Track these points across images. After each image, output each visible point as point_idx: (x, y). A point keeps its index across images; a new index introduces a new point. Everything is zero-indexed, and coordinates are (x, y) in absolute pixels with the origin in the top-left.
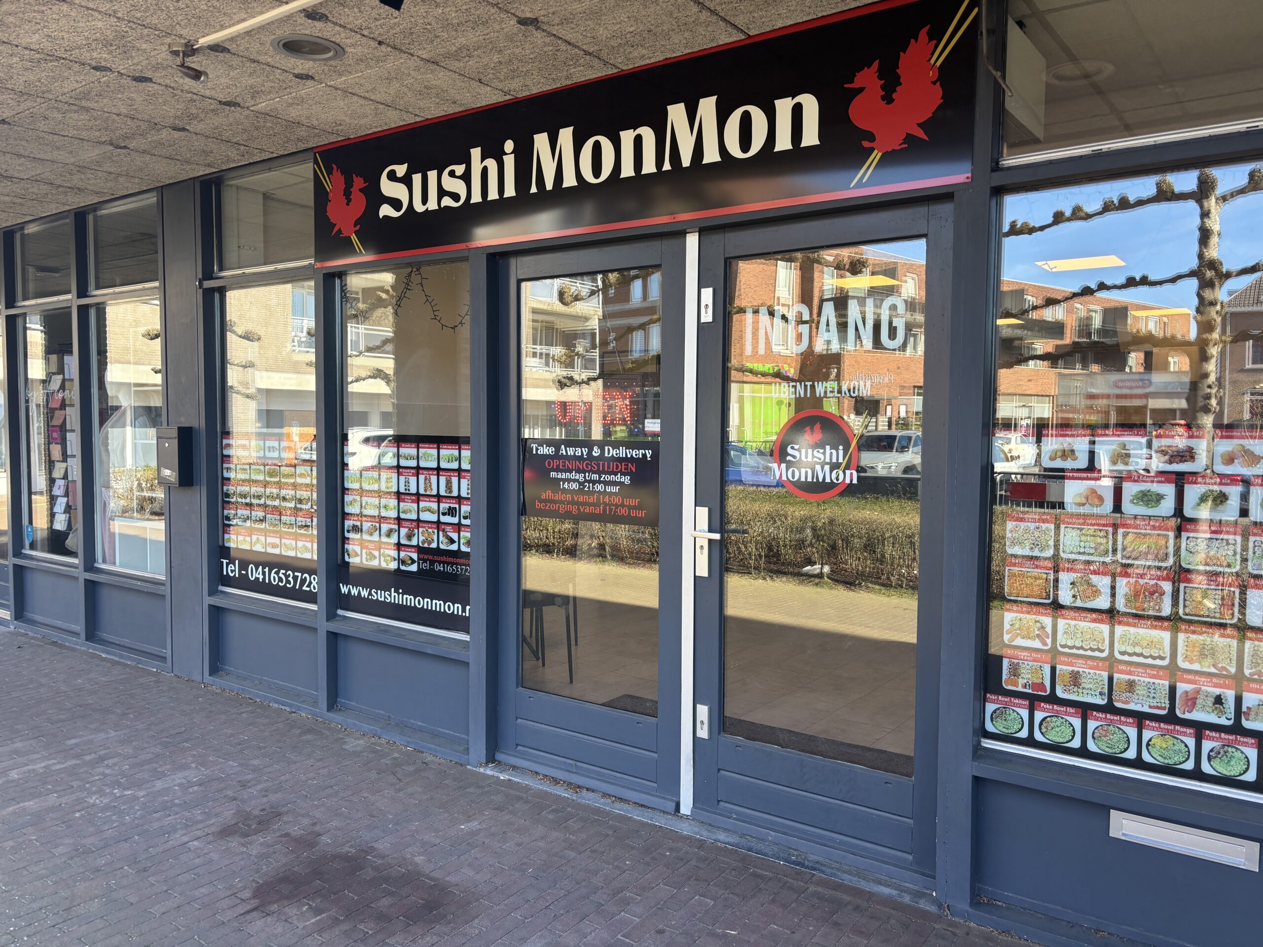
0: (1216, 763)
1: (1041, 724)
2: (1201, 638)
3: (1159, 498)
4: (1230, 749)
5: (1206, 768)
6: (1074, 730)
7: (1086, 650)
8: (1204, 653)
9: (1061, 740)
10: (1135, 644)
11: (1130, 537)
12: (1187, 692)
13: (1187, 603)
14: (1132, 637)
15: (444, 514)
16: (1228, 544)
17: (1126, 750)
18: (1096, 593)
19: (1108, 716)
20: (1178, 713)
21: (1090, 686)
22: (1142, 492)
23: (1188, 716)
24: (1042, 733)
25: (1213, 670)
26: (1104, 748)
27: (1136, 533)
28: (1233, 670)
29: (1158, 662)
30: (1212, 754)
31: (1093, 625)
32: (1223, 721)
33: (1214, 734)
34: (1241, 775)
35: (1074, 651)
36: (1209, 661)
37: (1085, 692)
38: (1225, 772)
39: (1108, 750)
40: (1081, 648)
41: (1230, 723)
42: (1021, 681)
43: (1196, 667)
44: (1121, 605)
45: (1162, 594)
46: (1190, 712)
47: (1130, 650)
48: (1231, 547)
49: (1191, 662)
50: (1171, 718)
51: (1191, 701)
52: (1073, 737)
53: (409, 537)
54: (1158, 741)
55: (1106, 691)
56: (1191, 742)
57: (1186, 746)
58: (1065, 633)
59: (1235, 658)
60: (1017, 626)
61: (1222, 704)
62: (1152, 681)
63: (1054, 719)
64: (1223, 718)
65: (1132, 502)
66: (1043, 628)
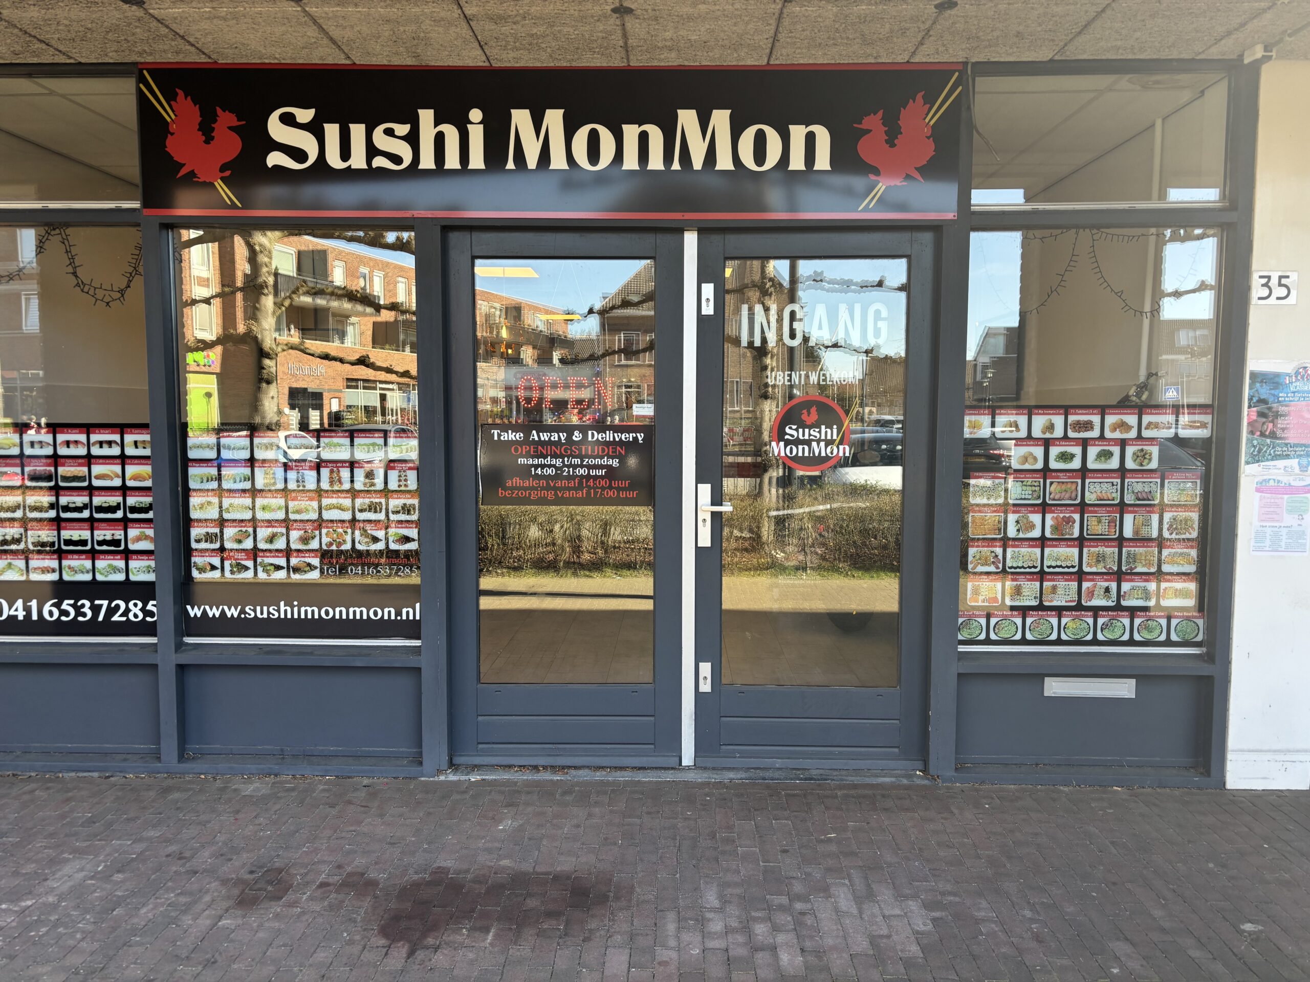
0: (1106, 632)
1: (995, 627)
2: (1097, 549)
3: (1072, 456)
4: (1114, 621)
5: (1100, 637)
6: (1017, 627)
7: (1025, 568)
8: (1100, 558)
9: (1009, 636)
10: (1057, 559)
11: (1054, 486)
12: (1088, 588)
13: (1089, 527)
14: (1055, 555)
15: (361, 511)
16: (1113, 485)
17: (1051, 634)
18: (1032, 527)
19: (1040, 613)
20: (1084, 603)
21: (1028, 593)
22: (1061, 453)
23: (1089, 604)
24: (995, 634)
25: (1104, 570)
26: (1036, 636)
27: (1058, 482)
28: (1115, 569)
29: (1071, 570)
30: (1104, 627)
31: (1030, 550)
32: (1110, 604)
33: (1104, 613)
34: (1120, 637)
35: (1018, 570)
36: (1102, 564)
37: (1025, 598)
38: (1111, 637)
39: (1039, 636)
40: (1023, 567)
41: (1113, 604)
42: (981, 598)
43: (1094, 570)
44: (1048, 534)
45: (1074, 522)
46: (1090, 601)
47: (1054, 564)
48: (1115, 487)
49: (1091, 567)
50: (1079, 607)
51: (1091, 594)
52: (1016, 632)
53: (305, 540)
54: (1071, 625)
55: (1038, 595)
56: (1090, 621)
57: (1088, 624)
58: (1012, 558)
59: (1116, 561)
60: (978, 557)
61: (1109, 592)
62: (1067, 583)
63: (1004, 622)
64: (1110, 601)
65: (1056, 460)
66: (997, 556)
